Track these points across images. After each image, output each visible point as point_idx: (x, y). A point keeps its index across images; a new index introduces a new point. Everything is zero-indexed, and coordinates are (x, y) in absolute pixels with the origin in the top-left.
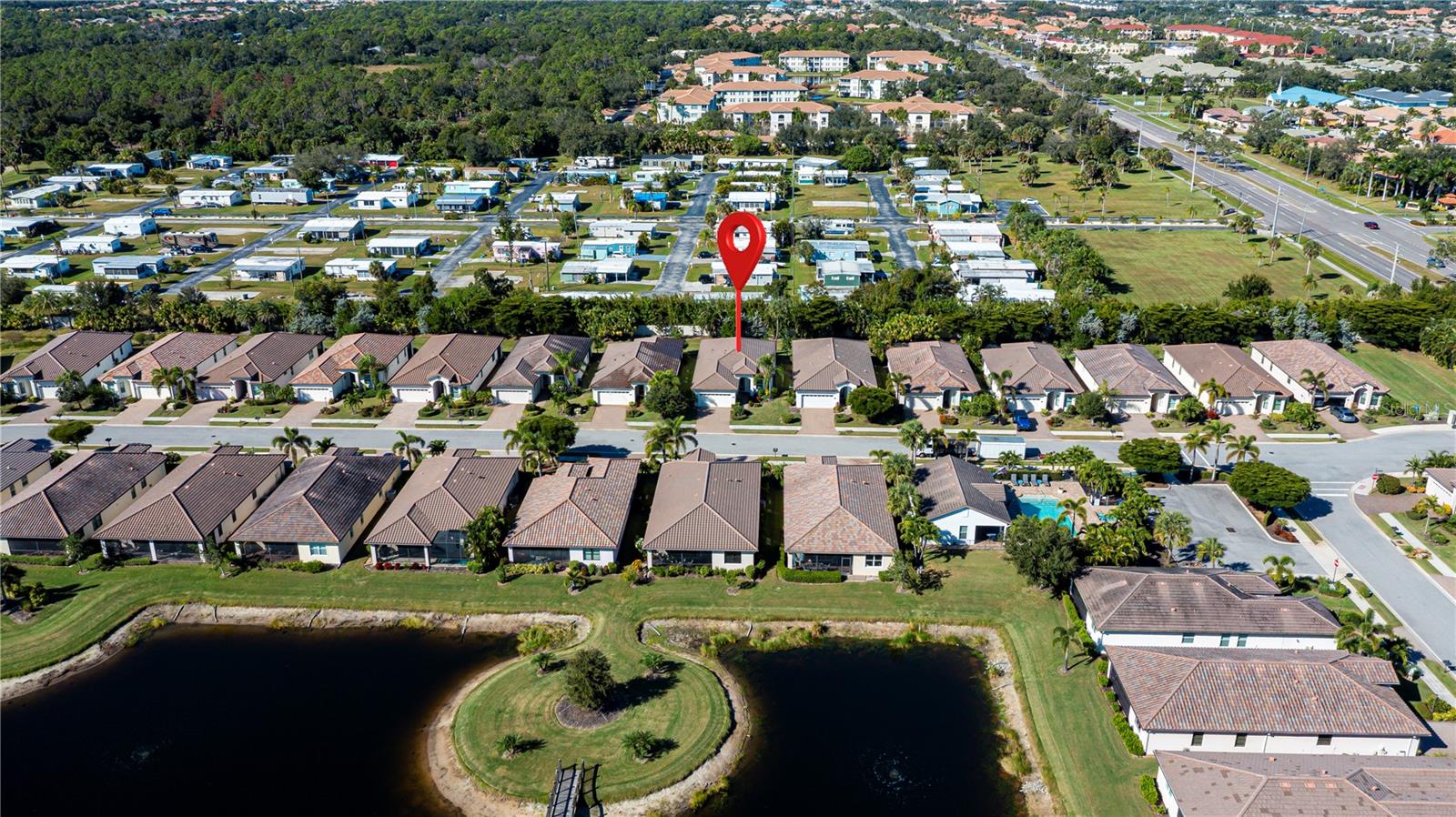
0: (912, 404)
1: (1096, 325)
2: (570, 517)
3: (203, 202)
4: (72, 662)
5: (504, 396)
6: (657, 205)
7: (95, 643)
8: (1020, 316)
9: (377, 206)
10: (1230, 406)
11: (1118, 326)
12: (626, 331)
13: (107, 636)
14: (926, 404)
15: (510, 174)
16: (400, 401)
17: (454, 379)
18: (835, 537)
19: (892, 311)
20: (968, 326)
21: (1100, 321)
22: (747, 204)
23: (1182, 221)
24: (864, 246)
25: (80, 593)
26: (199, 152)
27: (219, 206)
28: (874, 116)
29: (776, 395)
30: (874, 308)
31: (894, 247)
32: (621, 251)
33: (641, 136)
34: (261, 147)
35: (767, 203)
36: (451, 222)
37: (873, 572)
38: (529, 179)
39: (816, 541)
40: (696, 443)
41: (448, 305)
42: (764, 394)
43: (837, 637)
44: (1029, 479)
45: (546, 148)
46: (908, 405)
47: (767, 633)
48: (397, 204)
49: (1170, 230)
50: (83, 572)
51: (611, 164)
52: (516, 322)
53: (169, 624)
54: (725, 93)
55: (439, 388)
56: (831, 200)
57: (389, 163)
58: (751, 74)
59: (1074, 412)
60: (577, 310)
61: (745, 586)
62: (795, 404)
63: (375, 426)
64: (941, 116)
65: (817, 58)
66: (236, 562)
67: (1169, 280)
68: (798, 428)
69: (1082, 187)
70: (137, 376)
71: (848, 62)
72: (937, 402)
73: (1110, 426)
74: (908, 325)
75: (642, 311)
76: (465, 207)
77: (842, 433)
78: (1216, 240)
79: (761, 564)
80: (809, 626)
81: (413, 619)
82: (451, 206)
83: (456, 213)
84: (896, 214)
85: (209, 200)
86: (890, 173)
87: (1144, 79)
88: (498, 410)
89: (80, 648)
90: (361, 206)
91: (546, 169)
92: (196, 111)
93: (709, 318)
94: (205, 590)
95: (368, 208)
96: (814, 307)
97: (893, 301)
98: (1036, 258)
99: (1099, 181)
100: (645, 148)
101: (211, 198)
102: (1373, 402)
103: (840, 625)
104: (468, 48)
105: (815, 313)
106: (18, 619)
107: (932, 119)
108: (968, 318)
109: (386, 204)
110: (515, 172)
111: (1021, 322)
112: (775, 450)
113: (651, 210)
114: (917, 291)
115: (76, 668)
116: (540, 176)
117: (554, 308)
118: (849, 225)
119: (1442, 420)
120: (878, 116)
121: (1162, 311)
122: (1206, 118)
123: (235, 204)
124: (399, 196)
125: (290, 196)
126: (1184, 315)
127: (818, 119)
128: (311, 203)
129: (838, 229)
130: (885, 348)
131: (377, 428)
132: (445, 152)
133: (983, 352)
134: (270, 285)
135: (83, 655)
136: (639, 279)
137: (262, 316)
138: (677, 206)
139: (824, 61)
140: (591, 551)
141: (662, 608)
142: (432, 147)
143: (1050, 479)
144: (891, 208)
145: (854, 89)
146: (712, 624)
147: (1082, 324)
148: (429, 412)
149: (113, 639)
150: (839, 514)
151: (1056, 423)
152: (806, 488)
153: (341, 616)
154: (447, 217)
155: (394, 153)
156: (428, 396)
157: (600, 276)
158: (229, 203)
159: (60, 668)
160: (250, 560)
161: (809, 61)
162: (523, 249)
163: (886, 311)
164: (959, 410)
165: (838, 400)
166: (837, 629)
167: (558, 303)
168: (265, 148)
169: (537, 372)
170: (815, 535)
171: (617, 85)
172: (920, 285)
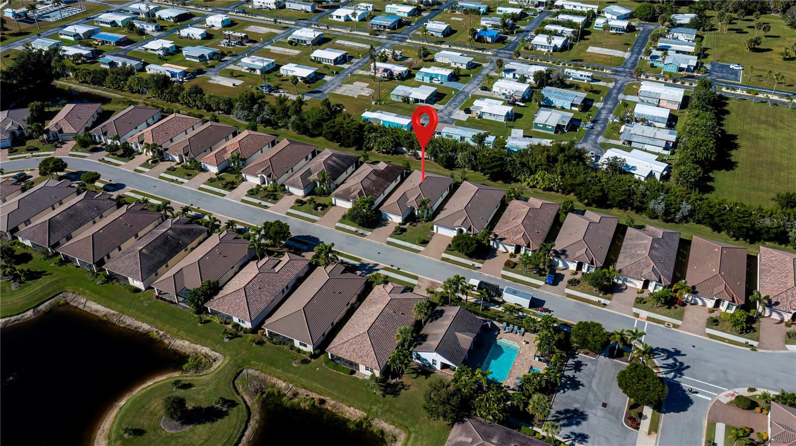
0: (498, 246)
1: (660, 208)
2: (239, 298)
3: (263, 6)
4: (19, 316)
5: (291, 190)
7: (32, 308)
9: (342, 20)
11: (678, 210)
13: (39, 305)
14: (505, 249)
16: (246, 180)
17: (269, 176)
21: (664, 205)
27: (270, 9)
31: (607, 99)
32: (439, 78)
35: (555, 47)
36: (371, 38)
37: (368, 374)
39: (344, 349)
41: (306, 117)
42: (423, 217)
43: (327, 409)
44: (513, 328)
46: (495, 246)
47: (295, 395)
48: (353, 19)
50: (53, 264)
53: (67, 304)
55: (263, 178)
56: (602, 46)
61: (305, 361)
62: (433, 230)
66: (106, 276)
68: (421, 248)
70: (141, 143)
72: (511, 249)
73: (606, 294)
75: (400, 140)
76: (385, 27)
77: (443, 259)
79: (317, 352)
80: (317, 398)
81: (155, 333)
82: (377, 25)
83: (379, 30)
88: (286, 197)
89: (25, 309)
94: (87, 289)
95: (338, 20)
96: (490, 159)
103: (332, 402)
106: (13, 287)
109: (348, 18)
113: (484, 42)
115: (19, 320)
118: (588, 77)
121: (712, 206)
123: (278, 8)
125: (303, 7)
126: (724, 214)
128: (316, 11)
130: (512, 198)
131: (224, 198)
134: (251, 77)
135: (25, 314)
136: (434, 103)
137: (222, 107)
138: (503, 40)
141: (257, 363)
143: (526, 331)
146: (274, 380)
147: (653, 204)
148: (254, 191)
149: (41, 307)
150: (363, 336)
151: (573, 283)
152: (368, 308)
153: (129, 321)
156: (257, 181)
157: (411, 99)
158: (275, 7)
159: (13, 318)
162: (386, 70)
163: (537, 167)
165: (456, 234)
166: (330, 404)
169: (312, 179)
170: (345, 346)
172: (562, 155)
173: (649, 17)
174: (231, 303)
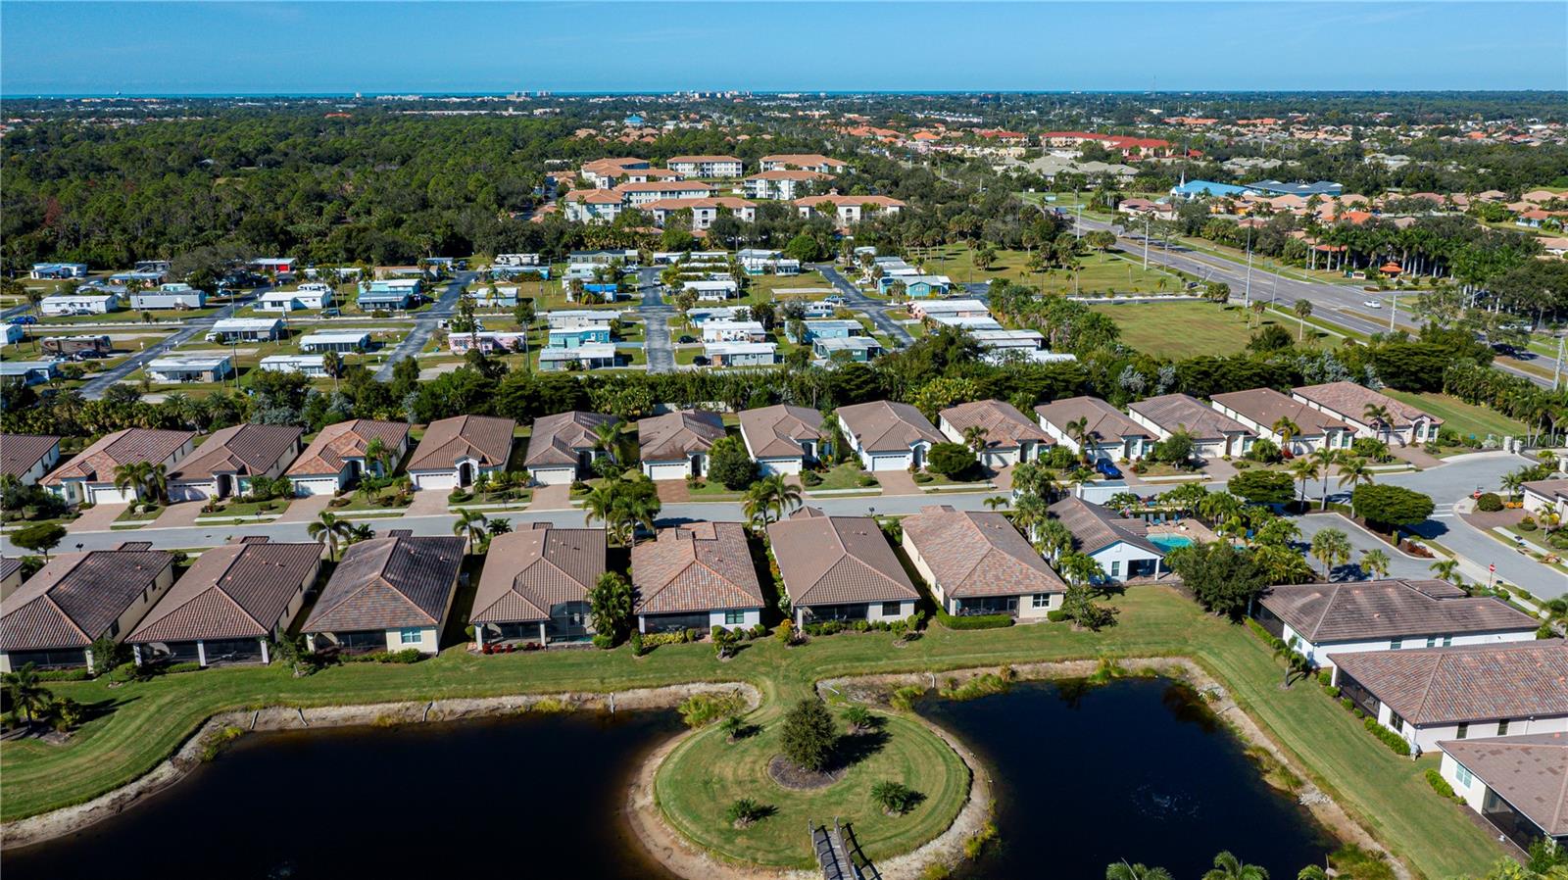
0: (989, 460)
1: (1136, 380)
2: (704, 578)
3: (71, 310)
4: (144, 782)
5: (542, 476)
6: (609, 296)
7: (165, 759)
8: (1060, 374)
9: (288, 307)
10: (1302, 445)
11: (1157, 380)
12: (645, 409)
13: (176, 751)
14: (1001, 459)
15: (428, 273)
16: (420, 489)
17: (483, 461)
18: (997, 578)
19: (926, 376)
20: (1010, 388)
21: (1139, 376)
22: (707, 292)
23: (1153, 294)
24: (853, 324)
25: (121, 707)
26: (42, 261)
27: (92, 313)
28: (801, 210)
29: (840, 461)
30: (906, 375)
31: (881, 327)
32: (593, 338)
33: (562, 233)
34: (119, 255)
35: (728, 290)
36: (381, 321)
37: (1041, 613)
38: (448, 278)
39: (978, 584)
40: (800, 502)
41: (438, 390)
42: (827, 460)
43: (1028, 680)
44: (1147, 520)
45: (458, 247)
46: (984, 463)
47: (954, 683)
48: (310, 304)
49: (1146, 302)
50: (113, 685)
51: (536, 262)
52: (523, 404)
53: (247, 733)
54: (630, 194)
55: (466, 471)
56: (790, 287)
57: (279, 267)
58: (648, 177)
59: (1153, 459)
60: (588, 390)
61: (911, 638)
62: (864, 468)
63: (403, 515)
64: (872, 209)
65: (708, 164)
66: (309, 659)
67: (1171, 344)
68: (880, 490)
69: (1039, 269)
70: (92, 477)
71: (740, 167)
72: (1013, 458)
73: (1193, 470)
74: (948, 390)
75: (659, 388)
76: (392, 305)
77: (928, 492)
78: (1193, 309)
79: (922, 613)
80: (996, 672)
81: (547, 703)
82: (375, 303)
83: (383, 310)
84: (864, 298)
85: (78, 307)
86: (837, 262)
87: (1045, 177)
88: (538, 492)
89: (149, 765)
90: (268, 307)
91: (463, 268)
92: (28, 218)
93: (736, 392)
94: (281, 692)
95: (277, 309)
96: (848, 374)
97: (926, 367)
98: (1037, 329)
99: (1053, 263)
100: (567, 246)
101: (82, 304)
102: (1431, 435)
103: (1027, 668)
104: (316, 159)
105: (851, 380)
106: (53, 741)
107: (862, 211)
108: (1008, 379)
109: (297, 305)
110: (434, 271)
111: (1063, 381)
112: (872, 510)
113: (603, 302)
114: (949, 356)
115: (150, 790)
116: (459, 275)
117: (564, 387)
118: (827, 307)
119: (1498, 448)
120: (807, 210)
121: (1198, 363)
122: (1122, 208)
123: (110, 311)
124: (312, 295)
125: (179, 300)
126: (1221, 366)
127: (744, 215)
128: (203, 307)
129: (816, 311)
130: (938, 409)
131: (404, 517)
132: (342, 254)
133: (1036, 408)
134: (196, 387)
135: (154, 774)
136: (626, 364)
137: (213, 412)
138: (629, 298)
139: (716, 166)
140: (734, 613)
141: (830, 667)
142: (325, 250)
143: (1167, 519)
144: (857, 293)
145: (761, 190)
146: (890, 679)
147: (1124, 379)
148: (459, 497)
149: (186, 753)
150: (994, 555)
151: (1139, 469)
152: (939, 536)
153: (460, 706)
154: (375, 315)
155: (281, 256)
156: (453, 481)
157: (584, 362)
158: (104, 309)
159: (131, 790)
160: (325, 657)
161: (699, 166)
162: (485, 340)
163: (920, 377)
164: (1037, 463)
165: (911, 460)
166: (1026, 672)
167: (568, 382)
168: (124, 255)
169: (576, 449)
170: (975, 577)
171: (510, 189)
172: (952, 349)
173: (815, 254)
174: (694, 591)
